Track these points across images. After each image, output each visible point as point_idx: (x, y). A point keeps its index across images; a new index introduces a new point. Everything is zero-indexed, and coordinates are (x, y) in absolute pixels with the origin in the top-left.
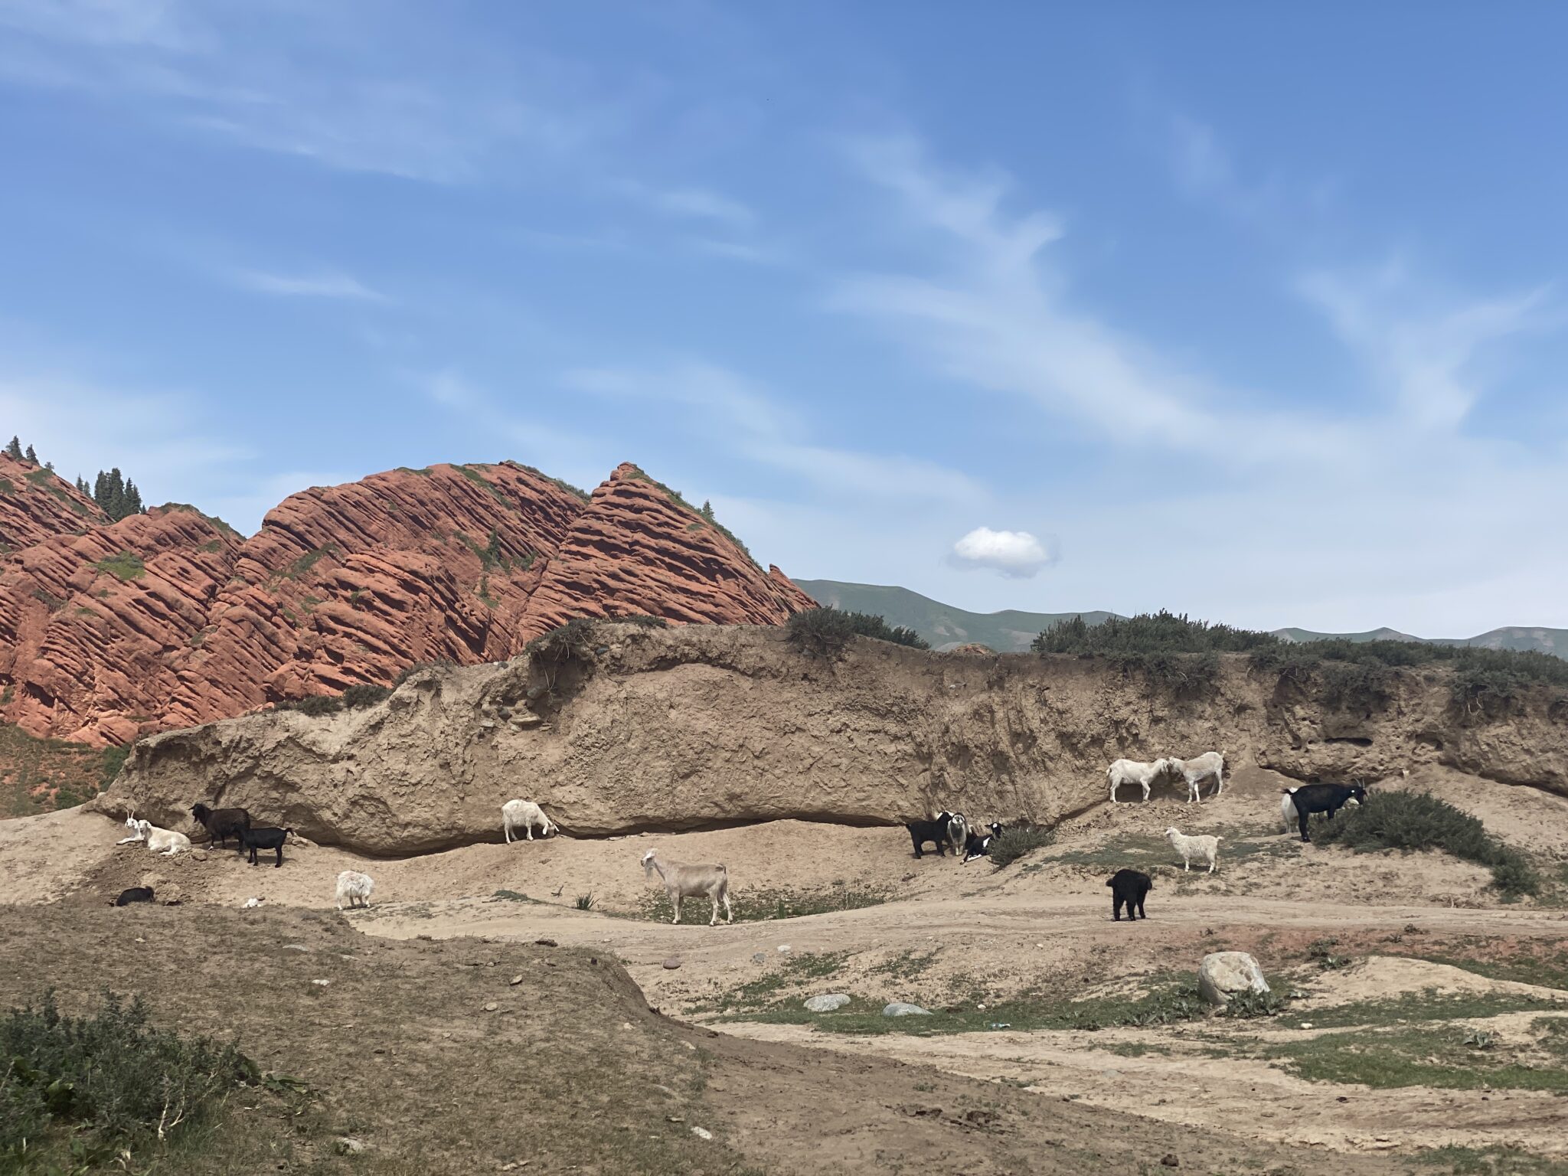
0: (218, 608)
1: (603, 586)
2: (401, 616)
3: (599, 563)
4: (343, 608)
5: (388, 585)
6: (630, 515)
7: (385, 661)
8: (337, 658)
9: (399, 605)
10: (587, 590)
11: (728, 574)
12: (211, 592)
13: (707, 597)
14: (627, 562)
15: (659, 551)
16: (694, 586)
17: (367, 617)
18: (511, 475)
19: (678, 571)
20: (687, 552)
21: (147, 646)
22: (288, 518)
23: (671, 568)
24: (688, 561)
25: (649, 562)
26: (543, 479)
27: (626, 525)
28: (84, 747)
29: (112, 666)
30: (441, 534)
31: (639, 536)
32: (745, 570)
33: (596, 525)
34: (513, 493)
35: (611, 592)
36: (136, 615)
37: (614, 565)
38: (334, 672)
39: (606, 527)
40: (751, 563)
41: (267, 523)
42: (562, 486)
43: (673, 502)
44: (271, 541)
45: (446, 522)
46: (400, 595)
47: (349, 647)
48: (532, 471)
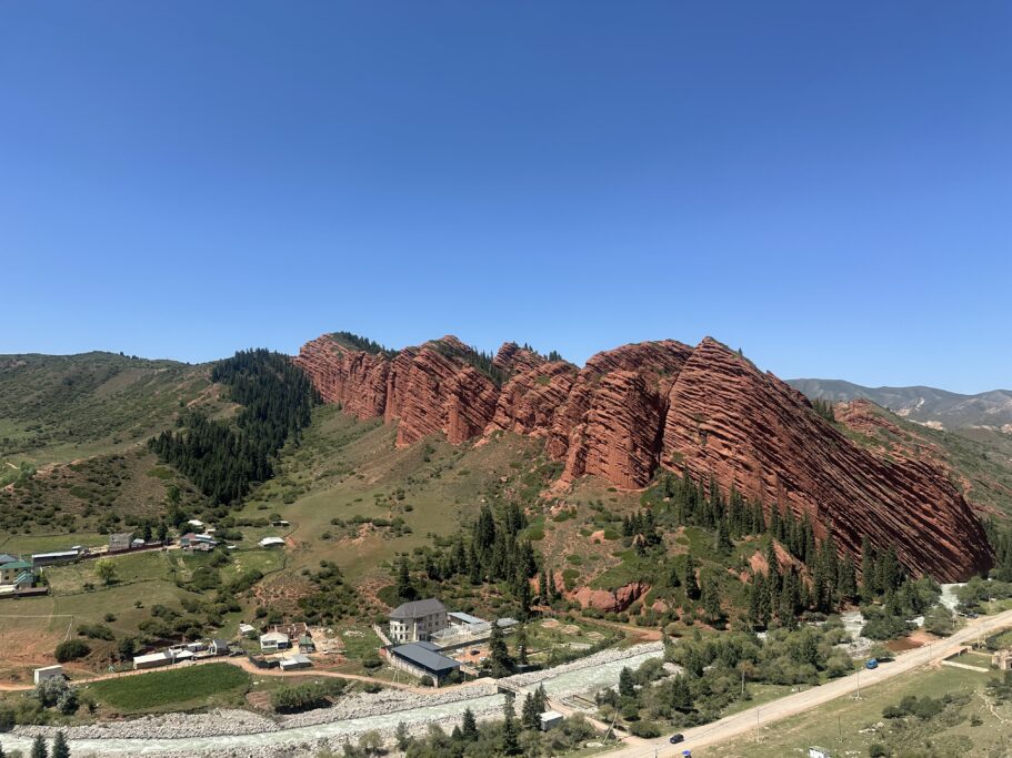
0: (573, 393)
1: (699, 380)
2: (625, 393)
3: (698, 372)
4: (606, 391)
5: (620, 383)
6: (709, 355)
7: (619, 409)
8: (604, 408)
9: (624, 390)
10: (693, 382)
11: (747, 374)
12: (570, 387)
13: (738, 383)
14: (707, 371)
15: (720, 367)
16: (733, 379)
17: (613, 394)
18: (670, 344)
19: (727, 374)
20: (729, 367)
21: (551, 405)
22: (593, 362)
23: (724, 373)
24: (731, 370)
25: (716, 371)
26: (682, 344)
27: (707, 358)
28: (533, 438)
29: (540, 412)
30: (645, 365)
31: (712, 362)
32: (753, 372)
33: (697, 359)
34: (670, 350)
35: (702, 382)
36: (547, 396)
37: (703, 373)
38: (603, 413)
39: (700, 359)
40: (756, 370)
41: (588, 364)
42: (688, 347)
43: (725, 349)
44: (588, 370)
45: (646, 361)
46: (625, 386)
47: (607, 404)
48: (678, 342)
